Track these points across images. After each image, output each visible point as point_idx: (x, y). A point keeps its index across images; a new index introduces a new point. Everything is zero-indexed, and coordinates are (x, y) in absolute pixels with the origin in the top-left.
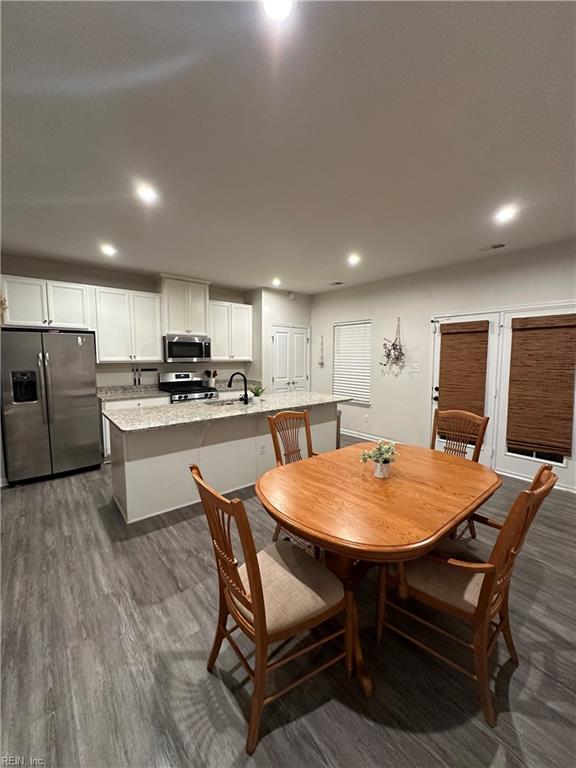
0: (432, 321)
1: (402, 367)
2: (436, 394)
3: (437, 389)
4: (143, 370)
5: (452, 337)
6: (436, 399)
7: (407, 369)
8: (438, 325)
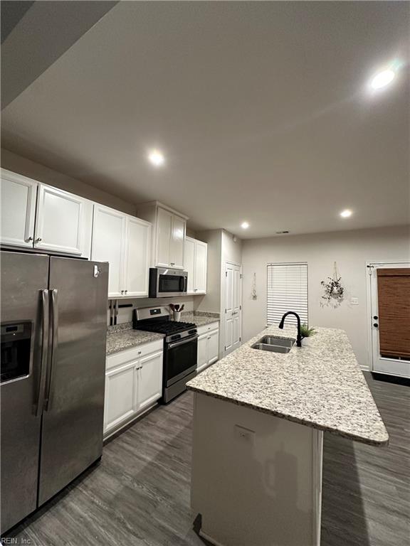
0: (368, 266)
1: (341, 301)
2: (376, 322)
3: (375, 318)
4: (120, 306)
5: (387, 279)
6: (376, 325)
7: (345, 302)
8: (374, 270)
